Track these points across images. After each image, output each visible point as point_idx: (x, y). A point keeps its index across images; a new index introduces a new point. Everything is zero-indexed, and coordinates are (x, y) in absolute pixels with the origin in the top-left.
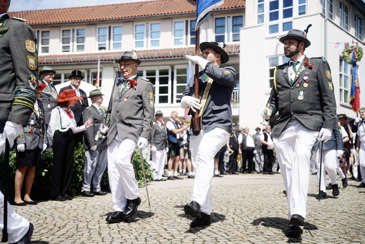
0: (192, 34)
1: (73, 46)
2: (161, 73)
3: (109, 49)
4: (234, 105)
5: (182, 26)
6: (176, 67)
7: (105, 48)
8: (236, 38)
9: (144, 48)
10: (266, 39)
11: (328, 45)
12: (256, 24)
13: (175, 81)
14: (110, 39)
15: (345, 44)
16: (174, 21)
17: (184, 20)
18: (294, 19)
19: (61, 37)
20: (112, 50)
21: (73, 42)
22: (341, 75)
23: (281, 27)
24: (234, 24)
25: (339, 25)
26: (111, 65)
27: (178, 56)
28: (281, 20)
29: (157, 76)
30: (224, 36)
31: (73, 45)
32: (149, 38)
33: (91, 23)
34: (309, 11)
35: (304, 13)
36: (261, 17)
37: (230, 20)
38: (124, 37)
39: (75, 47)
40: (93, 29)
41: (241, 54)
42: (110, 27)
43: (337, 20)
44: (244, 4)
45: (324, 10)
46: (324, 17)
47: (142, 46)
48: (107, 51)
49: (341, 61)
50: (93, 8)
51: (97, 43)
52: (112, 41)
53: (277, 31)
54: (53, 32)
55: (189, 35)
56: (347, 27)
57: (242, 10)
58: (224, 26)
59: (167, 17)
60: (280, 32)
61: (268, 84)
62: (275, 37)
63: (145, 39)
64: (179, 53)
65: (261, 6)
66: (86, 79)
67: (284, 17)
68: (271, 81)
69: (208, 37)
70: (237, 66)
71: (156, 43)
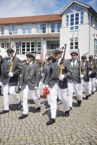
0: (43, 29)
2: (32, 43)
3: (13, 34)
6: (37, 41)
7: (11, 34)
8: (59, 31)
9: (26, 34)
10: (69, 32)
11: (91, 35)
12: (66, 26)
13: (37, 47)
14: (13, 31)
16: (36, 24)
17: (40, 24)
18: (79, 25)
20: (14, 35)
22: (95, 45)
23: (74, 28)
24: (58, 26)
25: (94, 27)
26: (14, 40)
28: (74, 25)
29: (30, 45)
30: (54, 30)
32: (28, 31)
33: (6, 25)
34: (84, 23)
36: (67, 24)
37: (57, 24)
38: (18, 30)
39: (1, 33)
40: (7, 27)
41: (61, 37)
42: (13, 26)
43: (94, 26)
44: (62, 18)
45: (89, 22)
46: (89, 25)
47: (25, 33)
48: (12, 35)
49: (95, 40)
50: (7, 19)
51: (9, 32)
53: (73, 29)
55: (42, 30)
57: (61, 21)
58: (54, 27)
60: (74, 30)
61: (70, 48)
62: (72, 31)
63: (26, 31)
64: (38, 36)
65: (67, 20)
66: (5, 45)
67: (76, 24)
68: (71, 47)
69: (48, 30)
70: (59, 41)
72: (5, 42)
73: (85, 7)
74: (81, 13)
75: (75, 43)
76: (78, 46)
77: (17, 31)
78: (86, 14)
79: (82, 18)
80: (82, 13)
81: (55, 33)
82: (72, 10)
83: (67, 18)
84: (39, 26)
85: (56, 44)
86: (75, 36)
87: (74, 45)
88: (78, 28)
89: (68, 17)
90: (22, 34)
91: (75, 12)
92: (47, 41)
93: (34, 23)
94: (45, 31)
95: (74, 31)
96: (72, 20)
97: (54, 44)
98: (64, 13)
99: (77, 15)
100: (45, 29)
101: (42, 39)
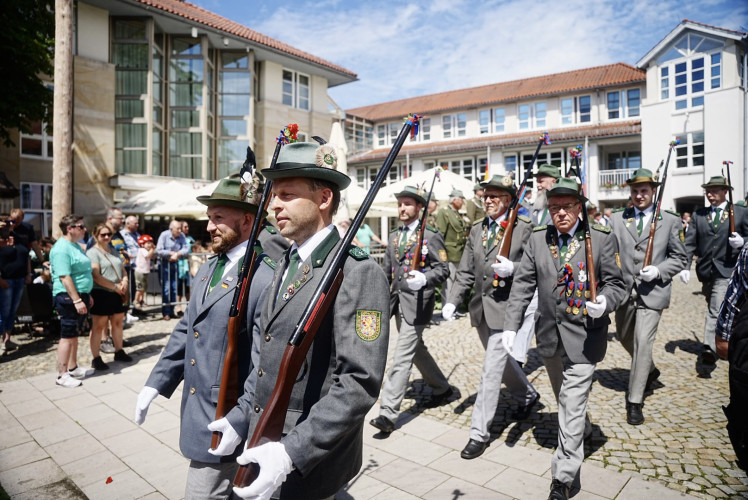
0: (582, 111)
2: (553, 155)
3: (492, 132)
5: (571, 103)
6: (569, 149)
7: (487, 131)
8: (634, 112)
9: (529, 130)
10: (673, 115)
12: (660, 100)
13: (569, 164)
14: (492, 122)
16: (561, 99)
17: (572, 97)
18: (706, 93)
19: (442, 123)
20: (496, 133)
21: (454, 127)
23: (689, 103)
24: (630, 97)
26: (499, 150)
28: (690, 95)
30: (618, 111)
31: (454, 130)
32: (534, 118)
33: (472, 108)
34: (724, 84)
35: (718, 86)
36: (665, 93)
37: (625, 94)
38: (507, 119)
39: (457, 133)
40: (474, 113)
41: (644, 133)
42: (492, 110)
44: (645, 77)
45: (742, 82)
46: (743, 89)
47: (527, 127)
48: (489, 134)
50: (471, 91)
51: (479, 126)
52: (494, 123)
53: (685, 107)
54: (433, 119)
55: (579, 113)
57: (643, 83)
58: (618, 101)
60: (690, 108)
61: (676, 163)
62: (684, 114)
63: (529, 120)
64: (572, 134)
65: (665, 82)
66: (473, 166)
67: (694, 91)
68: (679, 161)
69: (599, 114)
70: (639, 145)
71: (542, 123)
72: (476, 157)
73: (725, 39)
74: (712, 56)
75: (695, 147)
76: (703, 158)
77: (503, 121)
78: (729, 59)
79: (716, 71)
80: (716, 58)
81: (621, 119)
82: (680, 51)
83: (663, 75)
84: (569, 102)
85: (624, 152)
86: (695, 125)
87: (690, 156)
88: (703, 103)
89: (665, 71)
90: (519, 131)
91: (689, 56)
92: (601, 148)
93: (553, 96)
94: (589, 116)
95: (690, 113)
96: (681, 79)
97: (619, 153)
98: (654, 62)
99: (698, 63)
100: (588, 110)
101: (587, 142)
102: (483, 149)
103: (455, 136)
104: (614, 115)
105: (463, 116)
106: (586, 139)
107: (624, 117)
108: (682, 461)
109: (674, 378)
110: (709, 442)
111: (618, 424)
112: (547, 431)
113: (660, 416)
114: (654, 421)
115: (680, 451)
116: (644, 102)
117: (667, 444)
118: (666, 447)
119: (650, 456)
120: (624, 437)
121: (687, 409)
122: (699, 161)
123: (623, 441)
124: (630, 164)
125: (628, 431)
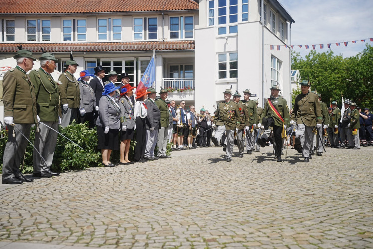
0: (150, 30)
1: (39, 35)
2: (126, 64)
3: (74, 40)
4: (190, 92)
5: (141, 22)
6: (140, 59)
7: (70, 39)
8: (189, 35)
9: (107, 41)
10: (216, 38)
11: (265, 46)
12: (208, 26)
13: (139, 71)
14: (74, 31)
15: (278, 46)
16: (134, 18)
17: (143, 18)
18: (239, 24)
19: (27, 27)
20: (77, 41)
21: (39, 32)
22: (271, 69)
23: (228, 30)
24: (186, 23)
25: (270, 29)
26: (82, 55)
27: (143, 50)
28: (228, 24)
29: (123, 66)
30: (178, 33)
32: (112, 32)
33: (56, 16)
34: (251, 19)
35: (247, 20)
36: (212, 21)
37: (183, 20)
38: (88, 29)
39: (41, 37)
40: (58, 21)
41: (197, 51)
42: (74, 21)
43: (269, 26)
44: (198, 8)
45: (261, 18)
46: (262, 24)
48: (72, 41)
49: (272, 58)
51: (62, 34)
52: (76, 32)
53: (225, 33)
54: (17, 22)
55: (147, 31)
56: (274, 31)
57: (196, 12)
58: (177, 25)
59: (128, 14)
60: (228, 34)
61: (218, 75)
62: (224, 38)
63: (108, 32)
65: (212, 12)
67: (231, 22)
68: (220, 73)
69: (163, 33)
71: (117, 36)
75: (231, 63)
76: (237, 71)
77: (85, 31)
79: (245, 8)
81: (179, 39)
83: (210, 7)
84: (140, 22)
85: (181, 66)
86: (231, 47)
87: (228, 70)
88: (237, 31)
89: (212, 4)
90: (98, 41)
92: (164, 59)
93: (128, 15)
94: (156, 34)
95: (229, 37)
96: (222, 12)
97: (178, 66)
100: (155, 29)
101: (154, 54)
102: (67, 52)
103: (39, 40)
104: (174, 35)
105: (47, 23)
106: (154, 51)
107: (181, 37)
108: (284, 244)
109: (252, 199)
110: (298, 230)
111: (223, 226)
112: (163, 237)
113: (254, 219)
114: (250, 222)
115: (281, 238)
116: (196, 27)
117: (268, 234)
118: (268, 237)
119: (260, 244)
120: (233, 234)
121: (272, 214)
122: (234, 74)
123: (233, 237)
124: (186, 74)
125: (234, 230)
